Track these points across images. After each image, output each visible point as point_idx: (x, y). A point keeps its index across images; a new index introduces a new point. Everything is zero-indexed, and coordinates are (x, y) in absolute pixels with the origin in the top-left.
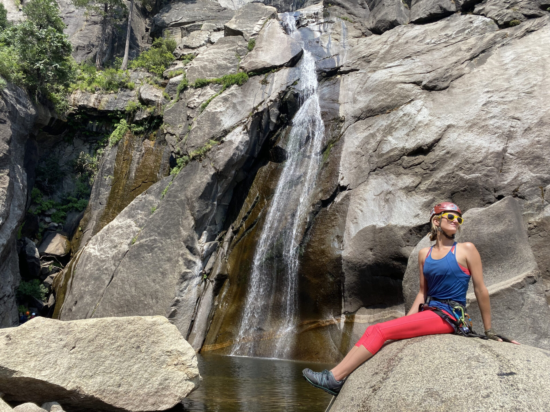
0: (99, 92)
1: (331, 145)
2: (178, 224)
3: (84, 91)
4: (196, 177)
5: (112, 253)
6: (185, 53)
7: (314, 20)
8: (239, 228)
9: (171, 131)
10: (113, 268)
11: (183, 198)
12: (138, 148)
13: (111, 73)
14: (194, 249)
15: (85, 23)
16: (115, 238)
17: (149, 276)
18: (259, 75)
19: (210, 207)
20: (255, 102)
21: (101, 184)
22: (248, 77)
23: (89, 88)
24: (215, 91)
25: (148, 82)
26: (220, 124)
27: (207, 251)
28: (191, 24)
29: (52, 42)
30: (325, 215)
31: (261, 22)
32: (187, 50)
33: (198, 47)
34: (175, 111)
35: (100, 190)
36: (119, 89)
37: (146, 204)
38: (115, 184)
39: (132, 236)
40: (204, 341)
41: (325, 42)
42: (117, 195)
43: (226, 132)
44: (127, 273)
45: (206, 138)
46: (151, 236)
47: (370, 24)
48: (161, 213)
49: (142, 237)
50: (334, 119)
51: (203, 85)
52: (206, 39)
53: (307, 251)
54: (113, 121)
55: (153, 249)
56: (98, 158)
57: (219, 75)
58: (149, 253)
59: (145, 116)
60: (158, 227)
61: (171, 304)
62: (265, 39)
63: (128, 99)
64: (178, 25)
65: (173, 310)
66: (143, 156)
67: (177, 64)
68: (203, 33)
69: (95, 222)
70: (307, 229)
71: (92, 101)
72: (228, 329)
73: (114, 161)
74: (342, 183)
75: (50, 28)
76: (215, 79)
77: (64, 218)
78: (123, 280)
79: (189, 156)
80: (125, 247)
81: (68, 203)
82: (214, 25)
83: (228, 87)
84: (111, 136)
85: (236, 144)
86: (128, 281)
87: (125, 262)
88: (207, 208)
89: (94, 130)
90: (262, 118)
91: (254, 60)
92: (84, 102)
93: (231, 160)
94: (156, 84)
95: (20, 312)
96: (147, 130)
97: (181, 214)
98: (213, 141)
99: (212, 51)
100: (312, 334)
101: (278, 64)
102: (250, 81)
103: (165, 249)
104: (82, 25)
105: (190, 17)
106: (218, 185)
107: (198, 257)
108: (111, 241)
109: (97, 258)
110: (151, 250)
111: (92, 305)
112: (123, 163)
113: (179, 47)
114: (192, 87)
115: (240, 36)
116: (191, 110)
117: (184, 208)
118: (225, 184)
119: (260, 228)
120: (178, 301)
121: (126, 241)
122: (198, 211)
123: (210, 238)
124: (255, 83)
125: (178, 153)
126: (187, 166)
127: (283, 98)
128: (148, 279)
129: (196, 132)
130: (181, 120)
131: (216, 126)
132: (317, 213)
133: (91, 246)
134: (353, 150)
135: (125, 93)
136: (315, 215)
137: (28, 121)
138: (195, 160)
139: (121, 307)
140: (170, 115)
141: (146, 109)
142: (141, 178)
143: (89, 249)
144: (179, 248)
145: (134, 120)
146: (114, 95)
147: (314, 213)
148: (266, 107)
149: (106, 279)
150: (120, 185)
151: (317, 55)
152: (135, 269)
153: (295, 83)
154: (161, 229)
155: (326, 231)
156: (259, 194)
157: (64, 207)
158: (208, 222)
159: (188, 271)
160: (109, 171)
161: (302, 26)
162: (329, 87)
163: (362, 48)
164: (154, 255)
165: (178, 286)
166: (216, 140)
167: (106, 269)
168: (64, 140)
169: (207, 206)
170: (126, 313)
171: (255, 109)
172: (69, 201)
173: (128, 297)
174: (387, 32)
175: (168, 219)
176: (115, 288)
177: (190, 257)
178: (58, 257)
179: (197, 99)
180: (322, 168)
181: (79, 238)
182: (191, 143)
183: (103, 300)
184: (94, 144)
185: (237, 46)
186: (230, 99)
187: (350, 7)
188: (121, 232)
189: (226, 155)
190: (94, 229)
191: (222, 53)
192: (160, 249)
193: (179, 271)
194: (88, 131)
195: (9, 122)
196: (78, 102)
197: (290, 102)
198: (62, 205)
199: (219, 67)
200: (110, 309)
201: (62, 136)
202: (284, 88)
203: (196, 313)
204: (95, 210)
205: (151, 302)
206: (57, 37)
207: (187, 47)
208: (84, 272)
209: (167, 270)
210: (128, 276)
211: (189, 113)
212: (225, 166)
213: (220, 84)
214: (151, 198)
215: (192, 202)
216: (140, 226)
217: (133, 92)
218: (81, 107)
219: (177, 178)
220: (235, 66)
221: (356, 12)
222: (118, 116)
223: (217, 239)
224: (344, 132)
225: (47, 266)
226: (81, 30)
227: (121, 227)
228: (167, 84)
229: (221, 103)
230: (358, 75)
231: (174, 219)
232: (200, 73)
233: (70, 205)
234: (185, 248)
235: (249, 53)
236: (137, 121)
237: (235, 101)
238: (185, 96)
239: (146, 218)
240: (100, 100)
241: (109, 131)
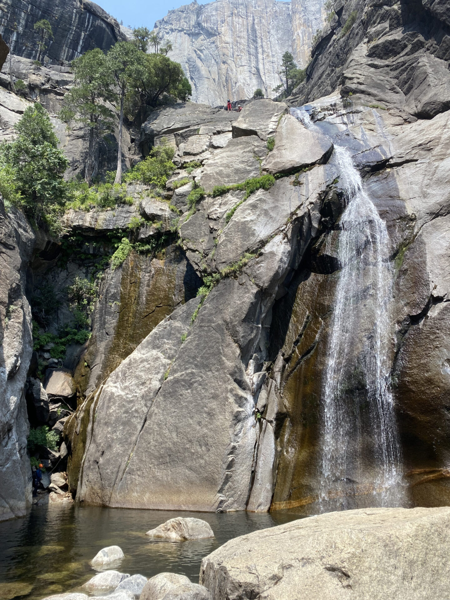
0: (95, 210)
1: (404, 249)
2: (218, 354)
3: (78, 210)
4: (233, 297)
5: (141, 391)
6: (188, 160)
7: (332, 112)
8: (291, 354)
9: (193, 247)
10: (145, 410)
11: (220, 322)
12: (146, 268)
13: (107, 188)
14: (243, 382)
15: (68, 138)
16: (142, 374)
17: (192, 418)
18: (287, 176)
19: (255, 331)
20: (292, 207)
21: (105, 312)
22: (274, 180)
23: (83, 207)
24: (238, 198)
25: (148, 196)
26: (253, 235)
27: (258, 385)
28: (187, 130)
29: (49, 158)
30: (419, 333)
31: (274, 119)
32: (188, 157)
33: (201, 153)
34: (194, 224)
35: (105, 319)
36: (117, 205)
37: (173, 332)
38: (123, 311)
39: (162, 371)
40: (273, 497)
41: (357, 134)
42: (127, 323)
43: (263, 243)
44: (163, 415)
45: (239, 252)
46: (186, 369)
47: (413, 108)
48: (194, 340)
49: (175, 371)
50: (401, 218)
51: (222, 193)
52: (208, 144)
53: (403, 381)
54: (113, 240)
55: (192, 384)
56: (97, 283)
57: (238, 180)
58: (187, 389)
59: (151, 233)
60: (194, 358)
61: (227, 452)
62: (284, 136)
63: (128, 215)
64: (170, 131)
65: (230, 459)
66: (153, 277)
67: (179, 173)
68: (202, 137)
69: (103, 356)
70: (397, 353)
71: (87, 220)
72: (304, 482)
73: (120, 285)
74: (436, 293)
75: (46, 143)
76: (235, 185)
77: (63, 352)
78: (160, 424)
79: (221, 273)
80: (156, 384)
81: (67, 335)
82: (213, 128)
83: (252, 192)
84: (113, 258)
85: (279, 256)
86: (166, 424)
87: (159, 402)
88: (252, 332)
89: (91, 252)
90: (302, 224)
91: (279, 160)
92: (79, 222)
93: (277, 273)
94: (159, 196)
95: (32, 466)
96: (154, 249)
97: (220, 340)
98: (248, 254)
99: (224, 154)
100: (433, 487)
101: (309, 162)
102: (278, 183)
103: (207, 384)
104: (65, 141)
105: (183, 121)
106: (262, 304)
107: (248, 392)
108: (137, 377)
109: (122, 398)
110: (189, 386)
111: (123, 456)
112: (131, 287)
113: (178, 155)
114: (209, 196)
115: (254, 136)
116: (214, 222)
117: (223, 334)
118: (269, 302)
119: (324, 353)
120: (234, 448)
121: (156, 376)
122: (243, 337)
123: (258, 368)
124: (285, 185)
125: (205, 271)
126: (219, 285)
127: (324, 199)
128: (191, 421)
129: (226, 246)
130: (203, 234)
131: (249, 236)
132: (406, 332)
133: (111, 384)
134: (443, 252)
135: (124, 209)
136: (404, 334)
137: (29, 246)
138: (228, 277)
139: (162, 457)
140: (188, 230)
141: (151, 225)
142: (154, 302)
143: (110, 388)
144: (225, 382)
145: (139, 238)
146: (111, 212)
147: (402, 333)
148: (306, 210)
149: (138, 423)
150: (129, 312)
151: (354, 149)
152: (173, 410)
153: (335, 182)
154: (198, 359)
155: (426, 354)
156: (310, 313)
157: (63, 340)
158: (253, 349)
159: (240, 409)
160: (114, 297)
161: (318, 120)
162: (378, 182)
163: (413, 135)
164: (194, 392)
165: (232, 429)
166: (253, 252)
167: (136, 411)
168: (57, 265)
169: (252, 329)
170: (169, 465)
171: (292, 214)
172: (67, 334)
173: (169, 444)
174: (440, 115)
175: (205, 348)
176: (150, 434)
177: (241, 393)
178: (65, 398)
179: (218, 209)
180: (399, 277)
181: (86, 374)
182: (221, 258)
183: (137, 449)
184: (91, 268)
185: (253, 147)
186: (259, 205)
187: (378, 94)
188: (147, 366)
189: (270, 270)
190: (103, 364)
191: (238, 156)
192: (200, 385)
193: (230, 410)
194: (84, 253)
195: (17, 249)
196: (72, 222)
197: (334, 203)
198: (61, 338)
199: (237, 171)
200: (148, 460)
201: (56, 260)
202: (324, 188)
203: (256, 462)
204: (102, 341)
205: (199, 450)
206: (54, 153)
207: (187, 154)
208: (108, 416)
209: (214, 409)
210: (165, 419)
211: (212, 224)
212: (271, 281)
213: (241, 190)
214: (177, 324)
215: (234, 326)
216: (170, 358)
217: (132, 207)
218: (76, 228)
219: (208, 299)
220: (256, 169)
221: (387, 98)
222: (119, 235)
223: (264, 368)
224: (418, 232)
225: (56, 410)
226: (65, 146)
227: (147, 361)
228: (172, 196)
229: (249, 211)
230: (418, 166)
231: (213, 347)
232: (217, 180)
233: (69, 337)
234: (234, 382)
235: (270, 153)
236: (142, 238)
237: (265, 207)
238: (203, 207)
239: (175, 348)
240: (96, 219)
241: (109, 252)
